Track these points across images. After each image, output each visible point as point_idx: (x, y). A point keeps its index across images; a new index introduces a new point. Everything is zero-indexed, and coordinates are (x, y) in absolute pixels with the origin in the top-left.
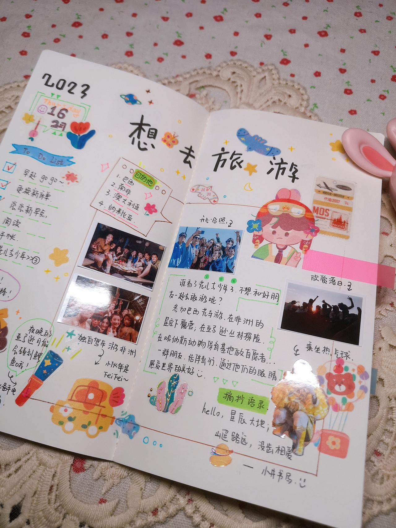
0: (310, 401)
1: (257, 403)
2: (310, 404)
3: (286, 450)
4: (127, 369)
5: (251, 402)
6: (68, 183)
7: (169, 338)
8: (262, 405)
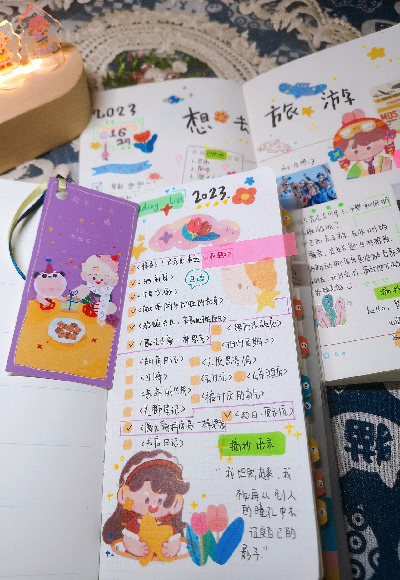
6: (155, 182)
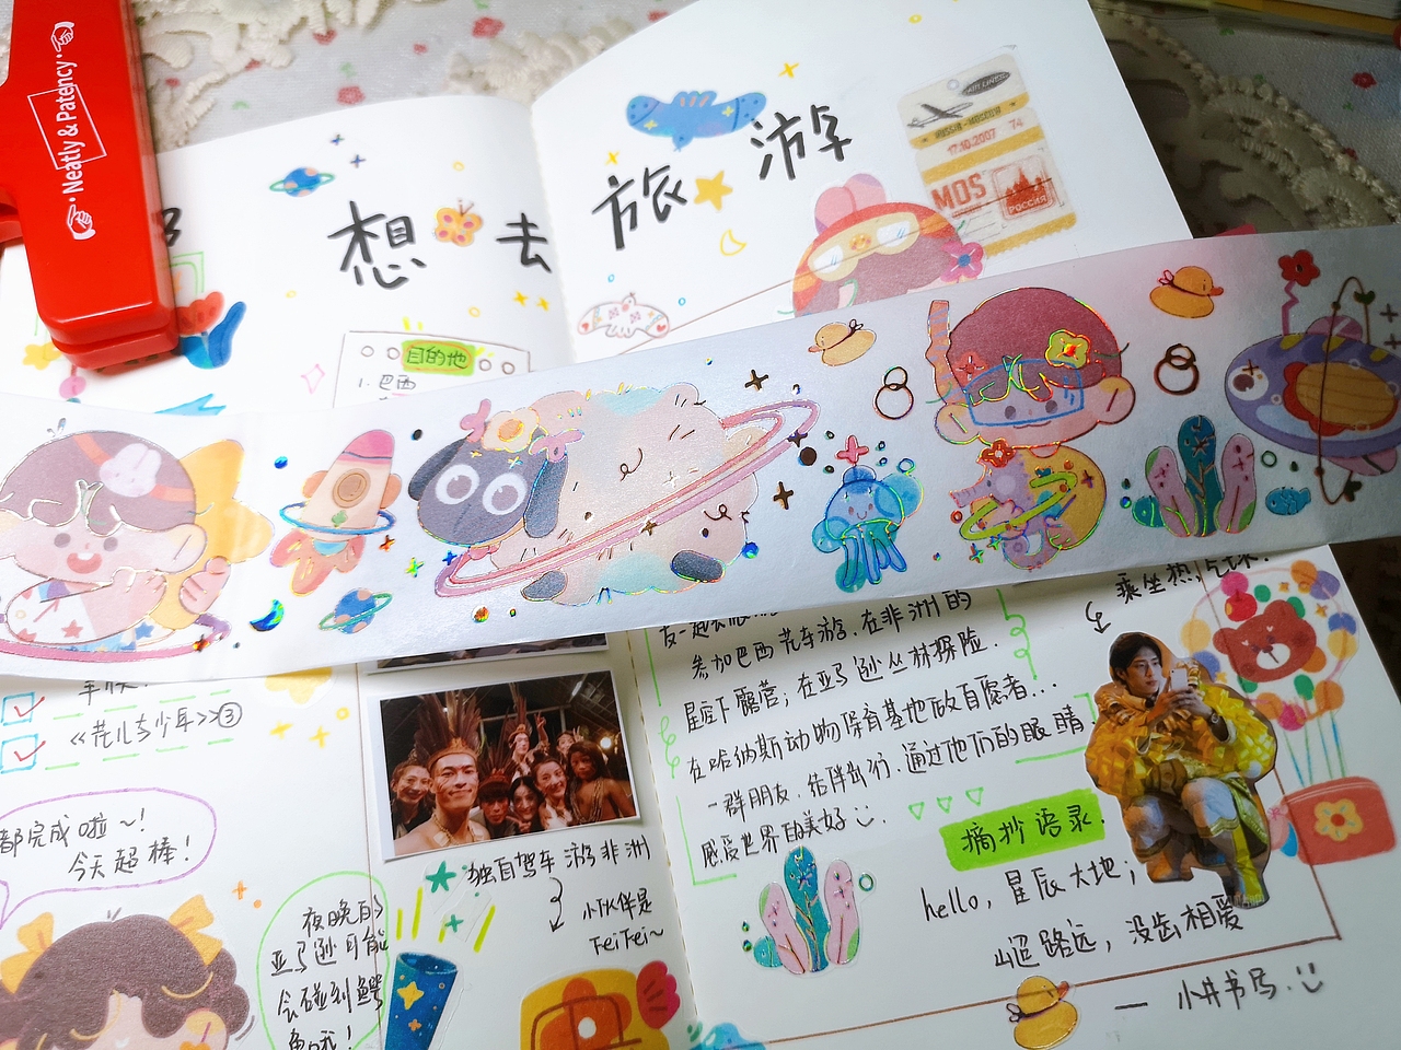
0: (1207, 737)
1: (1064, 819)
2: (1213, 746)
3: (1214, 907)
4: (646, 901)
5: (1047, 824)
7: (724, 758)
8: (1081, 818)
